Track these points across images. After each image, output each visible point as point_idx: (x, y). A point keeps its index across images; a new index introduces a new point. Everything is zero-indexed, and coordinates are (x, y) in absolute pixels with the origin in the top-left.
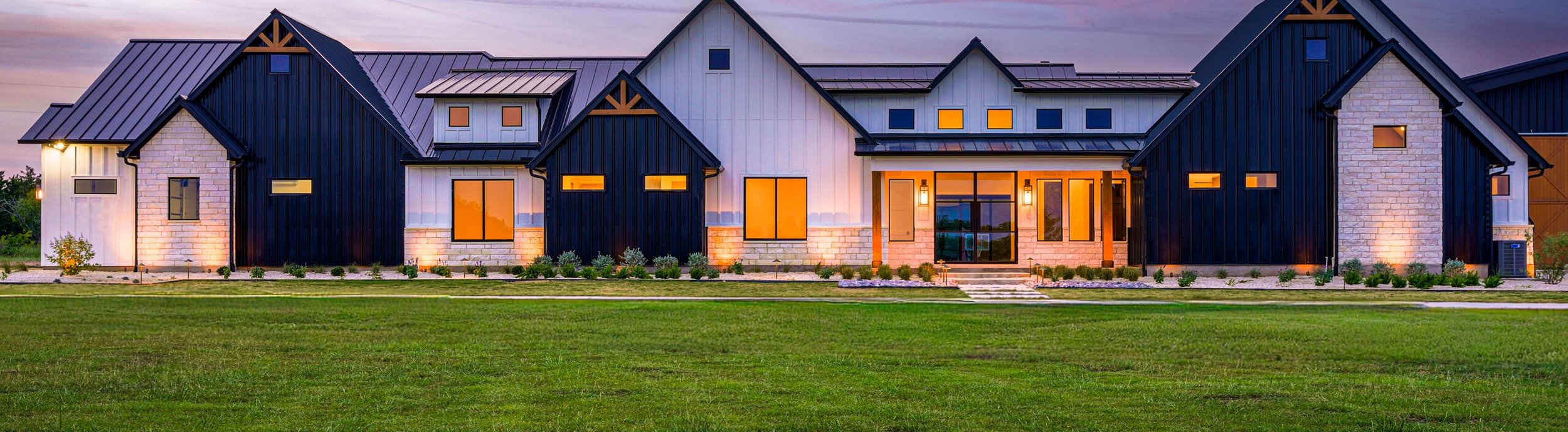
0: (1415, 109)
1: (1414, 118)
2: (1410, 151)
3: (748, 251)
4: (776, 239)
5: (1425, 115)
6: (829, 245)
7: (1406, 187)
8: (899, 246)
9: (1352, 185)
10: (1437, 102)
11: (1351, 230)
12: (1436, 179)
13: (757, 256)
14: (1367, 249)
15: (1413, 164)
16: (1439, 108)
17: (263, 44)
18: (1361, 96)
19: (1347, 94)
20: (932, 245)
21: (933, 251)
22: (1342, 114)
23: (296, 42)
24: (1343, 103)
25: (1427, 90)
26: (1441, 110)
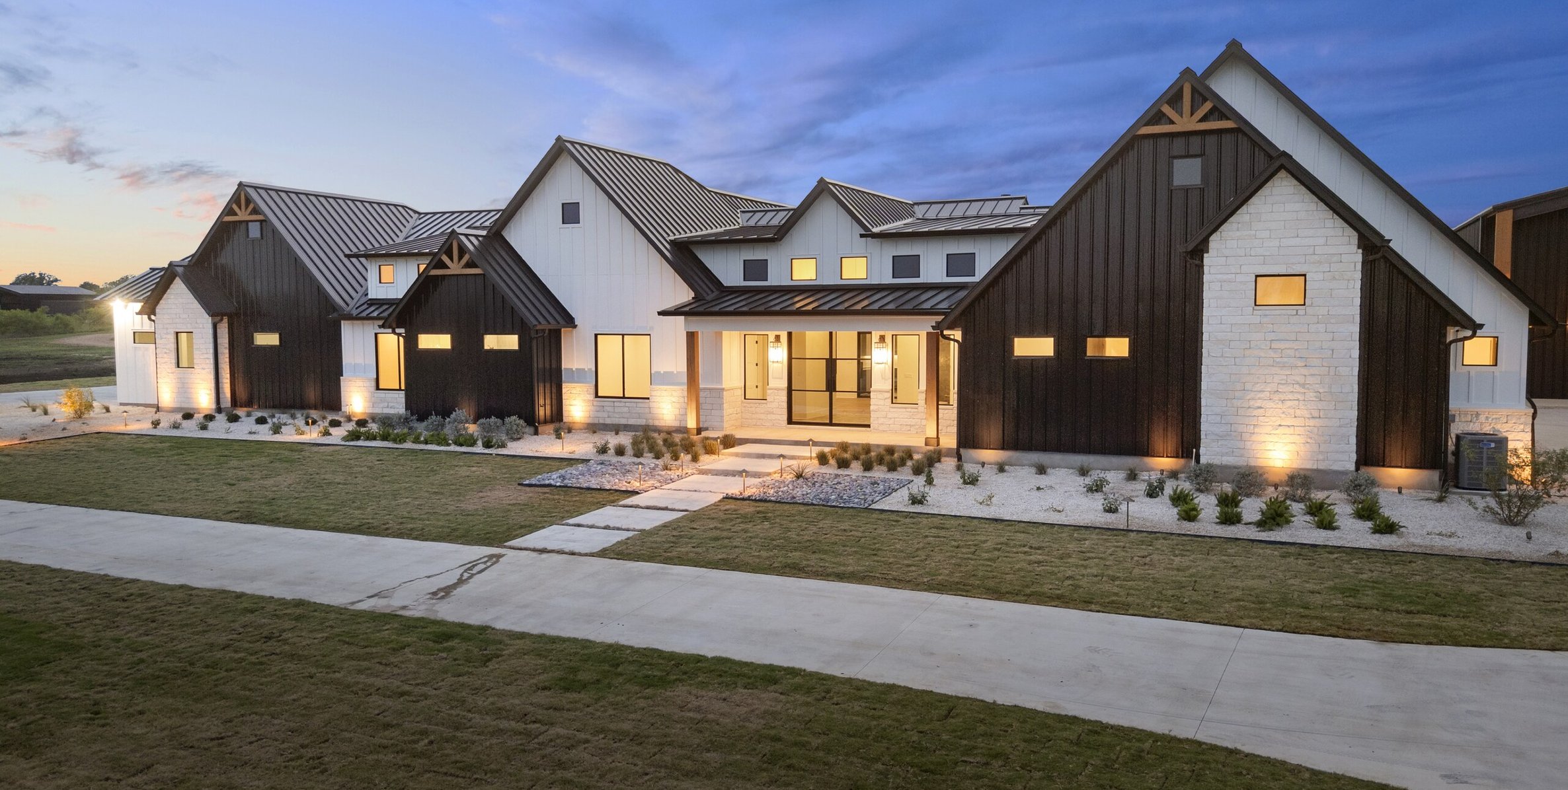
0: (1319, 250)
1: (1318, 263)
2: (1310, 310)
3: (598, 408)
4: (624, 397)
5: (1335, 259)
6: (669, 405)
7: (1303, 361)
8: (752, 405)
9: (1222, 356)
10: (1355, 240)
11: (1218, 418)
12: (1350, 350)
13: (606, 415)
14: (1239, 444)
15: (1314, 329)
16: (1359, 248)
17: (236, 214)
18: (1238, 234)
19: (1218, 233)
20: (785, 405)
21: (785, 411)
22: (1208, 259)
23: (256, 211)
24: (1211, 244)
25: (1341, 223)
26: (1360, 251)
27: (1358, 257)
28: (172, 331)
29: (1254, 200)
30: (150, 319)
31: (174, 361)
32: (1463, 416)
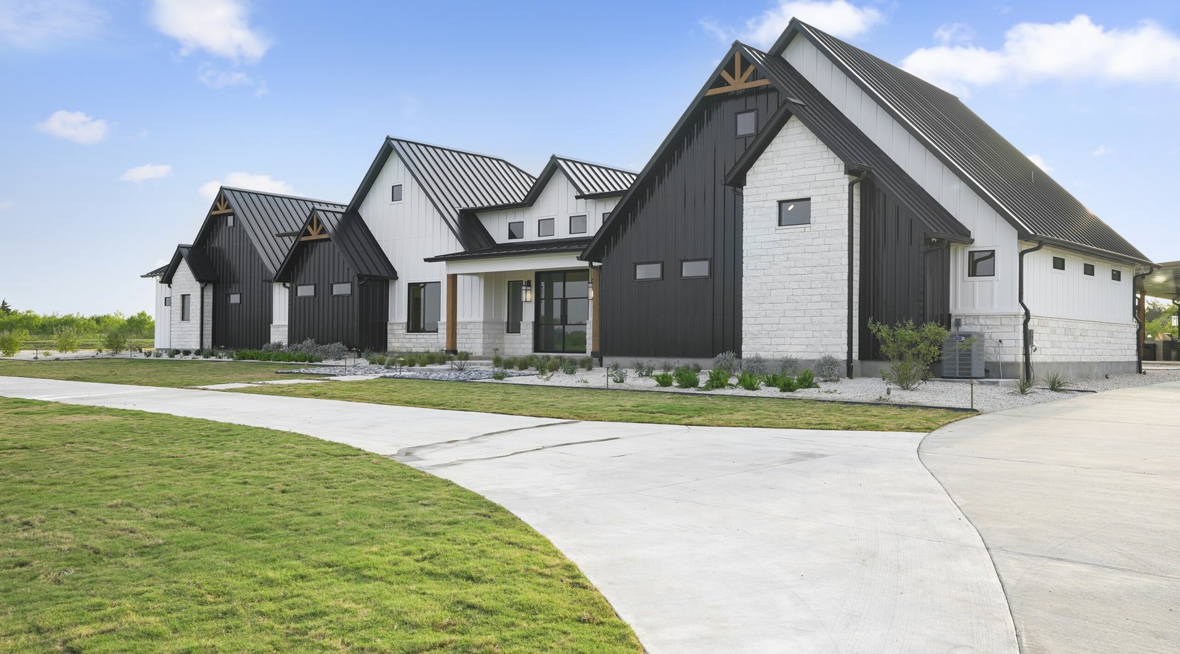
0: (819, 177)
1: (817, 188)
2: (814, 227)
3: (407, 341)
4: (423, 331)
5: (830, 184)
8: (511, 338)
9: (756, 269)
10: (843, 167)
11: (754, 320)
13: (412, 345)
14: (769, 341)
15: (816, 242)
16: (845, 174)
17: (219, 210)
18: (765, 168)
19: (752, 169)
20: (532, 337)
21: (532, 341)
22: (747, 191)
23: (229, 206)
24: (748, 178)
25: (832, 154)
26: (846, 176)
27: (846, 181)
28: (180, 295)
29: (775, 140)
30: (169, 287)
31: (180, 316)
32: (967, 320)
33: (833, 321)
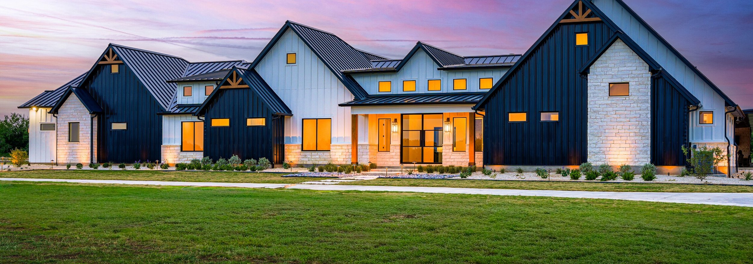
0: (634, 72)
1: (633, 78)
2: (631, 98)
3: (303, 156)
4: (317, 151)
5: (640, 76)
6: (340, 154)
7: (628, 119)
8: (382, 154)
9: (596, 118)
10: (647, 67)
11: (594, 145)
12: (647, 114)
13: (307, 160)
14: (604, 156)
15: (632, 105)
16: (649, 71)
17: (106, 60)
18: (602, 65)
19: (593, 65)
20: (399, 154)
21: (399, 157)
22: (589, 77)
23: (118, 58)
24: (591, 70)
25: (642, 61)
26: (650, 72)
27: (649, 75)
28: (67, 122)
29: (607, 51)
30: (54, 116)
31: (67, 138)
32: (699, 146)
33: (643, 146)
